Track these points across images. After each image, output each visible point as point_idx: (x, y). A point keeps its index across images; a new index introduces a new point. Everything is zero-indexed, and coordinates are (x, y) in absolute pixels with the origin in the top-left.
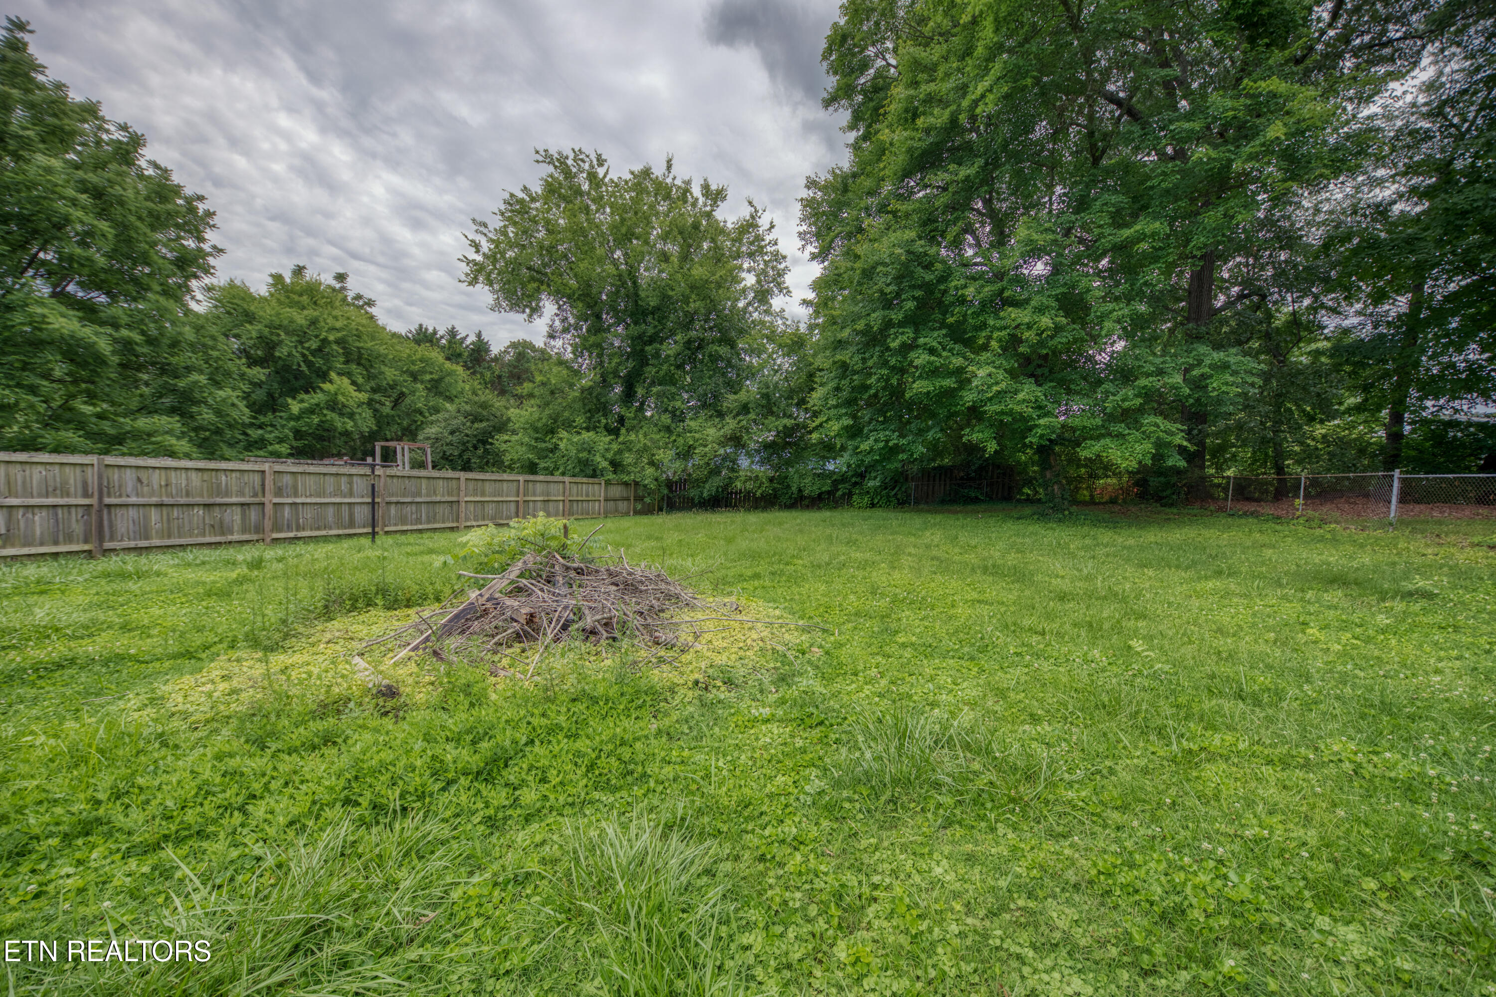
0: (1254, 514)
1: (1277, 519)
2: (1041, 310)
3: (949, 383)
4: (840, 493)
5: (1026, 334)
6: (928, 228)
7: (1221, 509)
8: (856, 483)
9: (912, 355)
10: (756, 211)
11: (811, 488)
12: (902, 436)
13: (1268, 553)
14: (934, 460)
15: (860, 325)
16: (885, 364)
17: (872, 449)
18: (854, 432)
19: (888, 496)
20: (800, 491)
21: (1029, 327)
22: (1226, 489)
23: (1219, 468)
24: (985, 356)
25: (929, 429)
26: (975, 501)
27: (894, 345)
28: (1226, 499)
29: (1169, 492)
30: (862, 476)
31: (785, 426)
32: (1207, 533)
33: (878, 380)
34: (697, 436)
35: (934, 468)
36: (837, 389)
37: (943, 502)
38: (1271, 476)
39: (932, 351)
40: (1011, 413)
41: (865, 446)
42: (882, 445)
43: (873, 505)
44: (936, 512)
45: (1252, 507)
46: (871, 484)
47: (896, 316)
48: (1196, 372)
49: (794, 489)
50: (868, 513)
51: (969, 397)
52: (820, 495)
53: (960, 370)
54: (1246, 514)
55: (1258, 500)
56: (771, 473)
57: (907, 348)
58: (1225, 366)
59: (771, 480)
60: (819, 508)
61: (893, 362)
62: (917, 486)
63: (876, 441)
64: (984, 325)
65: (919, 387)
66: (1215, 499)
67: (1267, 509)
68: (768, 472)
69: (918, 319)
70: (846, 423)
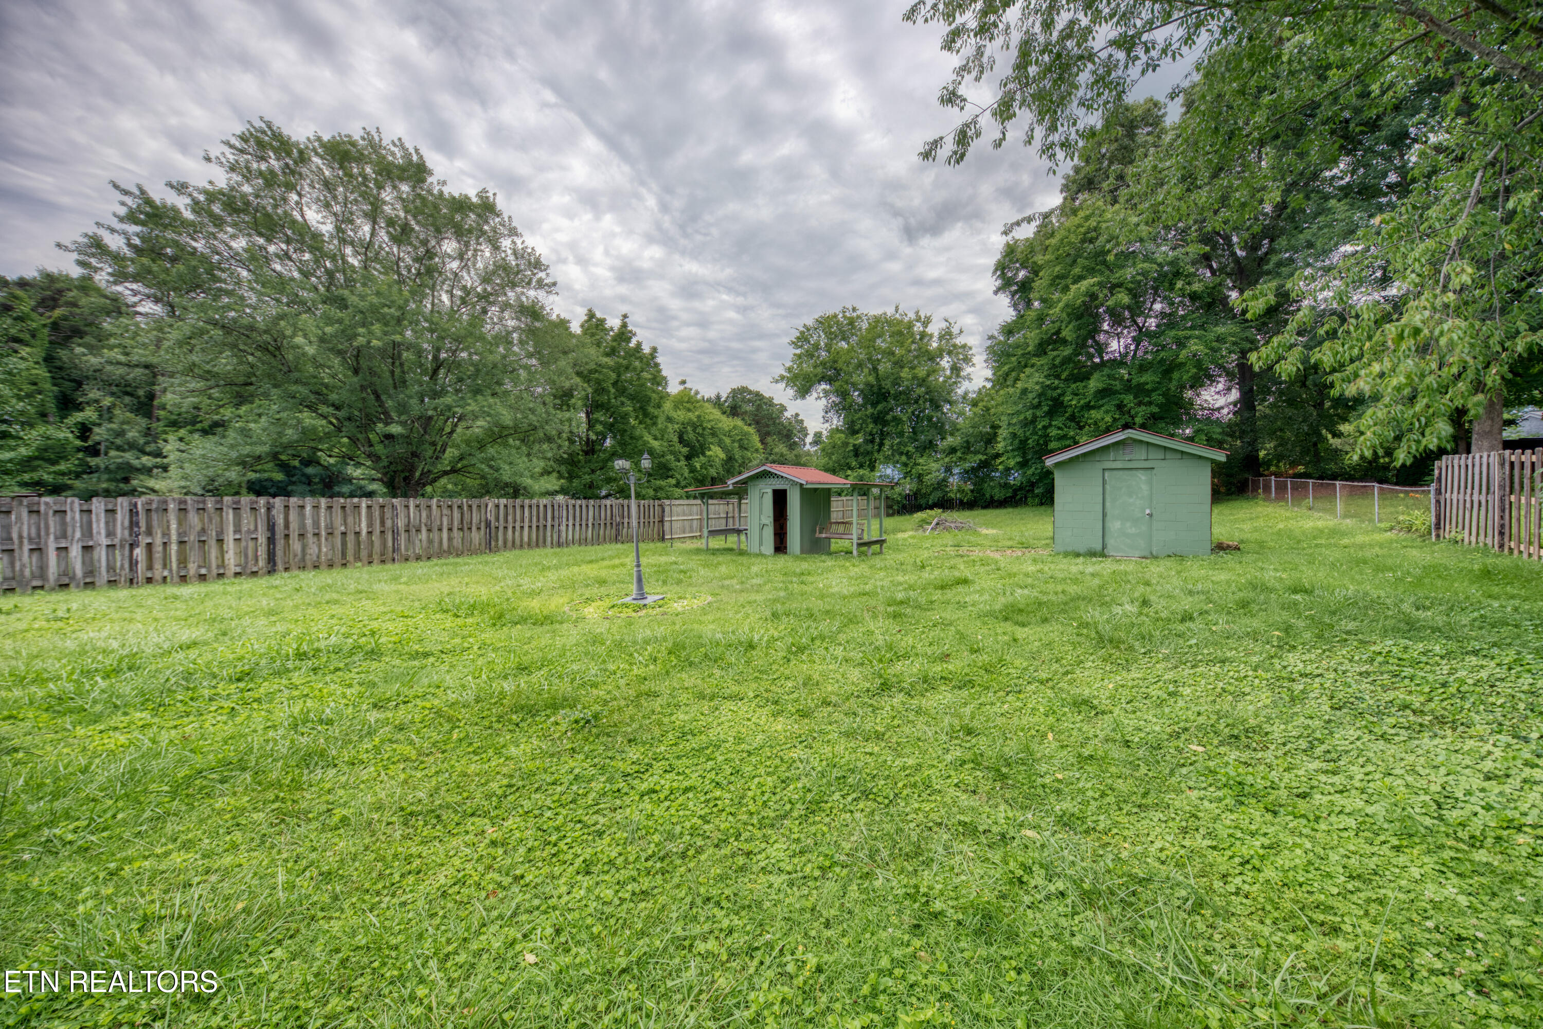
2: (1107, 412)
4: (1018, 497)
11: (999, 494)
15: (1022, 417)
18: (1024, 464)
31: (980, 460)
34: (925, 467)
36: (1012, 443)
41: (1030, 472)
43: (1042, 504)
46: (1038, 490)
49: (988, 496)
52: (1005, 498)
53: (1073, 438)
56: (971, 487)
57: (1045, 428)
59: (973, 491)
60: (1005, 506)
68: (969, 486)
69: (1051, 414)
70: (1019, 459)
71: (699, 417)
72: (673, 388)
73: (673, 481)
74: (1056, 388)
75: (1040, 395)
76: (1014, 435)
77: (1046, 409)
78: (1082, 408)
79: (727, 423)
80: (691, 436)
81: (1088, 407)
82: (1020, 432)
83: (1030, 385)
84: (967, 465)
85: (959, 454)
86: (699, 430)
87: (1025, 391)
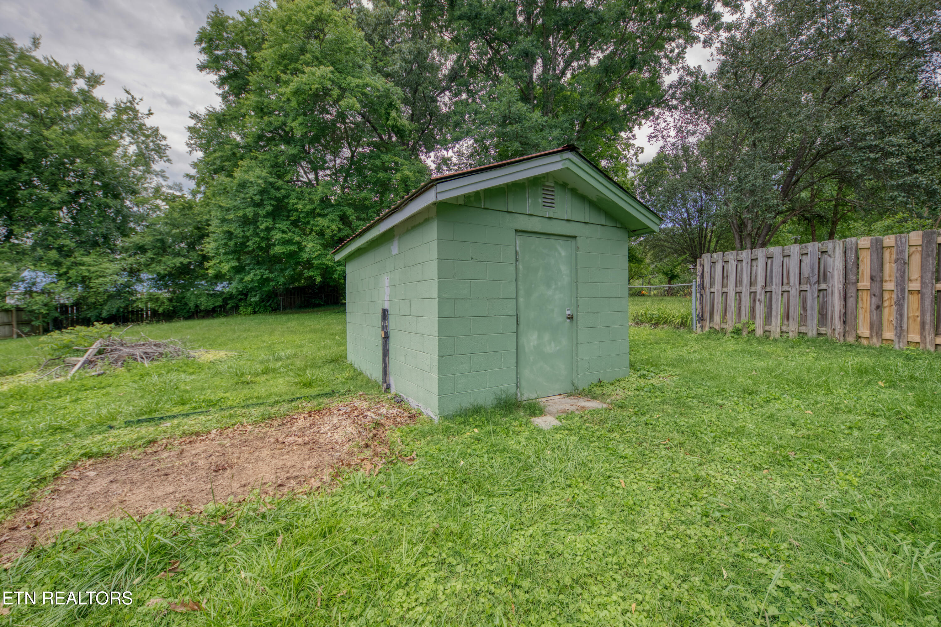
2: (332, 221)
3: (293, 248)
4: (229, 306)
5: (327, 231)
6: (275, 170)
8: (241, 300)
9: (273, 233)
11: (205, 303)
12: (271, 272)
14: (293, 283)
15: (240, 213)
16: (257, 234)
17: (252, 280)
18: (239, 270)
19: (265, 306)
20: (197, 306)
21: (328, 227)
24: (310, 237)
25: (286, 269)
26: (319, 305)
27: (262, 227)
30: (246, 295)
31: (181, 263)
33: (254, 243)
34: (93, 269)
35: (293, 288)
36: (226, 244)
37: (300, 307)
39: (284, 232)
40: (324, 264)
41: (248, 278)
42: (259, 277)
43: (255, 312)
44: (297, 313)
46: (253, 299)
47: (262, 212)
49: (192, 305)
50: (252, 317)
51: (305, 256)
52: (214, 308)
53: (299, 243)
56: (168, 295)
57: (268, 229)
59: (170, 300)
60: (214, 317)
61: (262, 235)
62: (283, 299)
63: (255, 275)
64: (308, 223)
65: (278, 249)
68: (164, 294)
69: (274, 215)
70: (234, 264)
74: (278, 189)
75: (262, 192)
76: (230, 235)
77: (269, 208)
78: (308, 214)
81: (312, 214)
82: (238, 232)
83: (251, 177)
84: (161, 269)
85: (150, 254)
87: (243, 185)
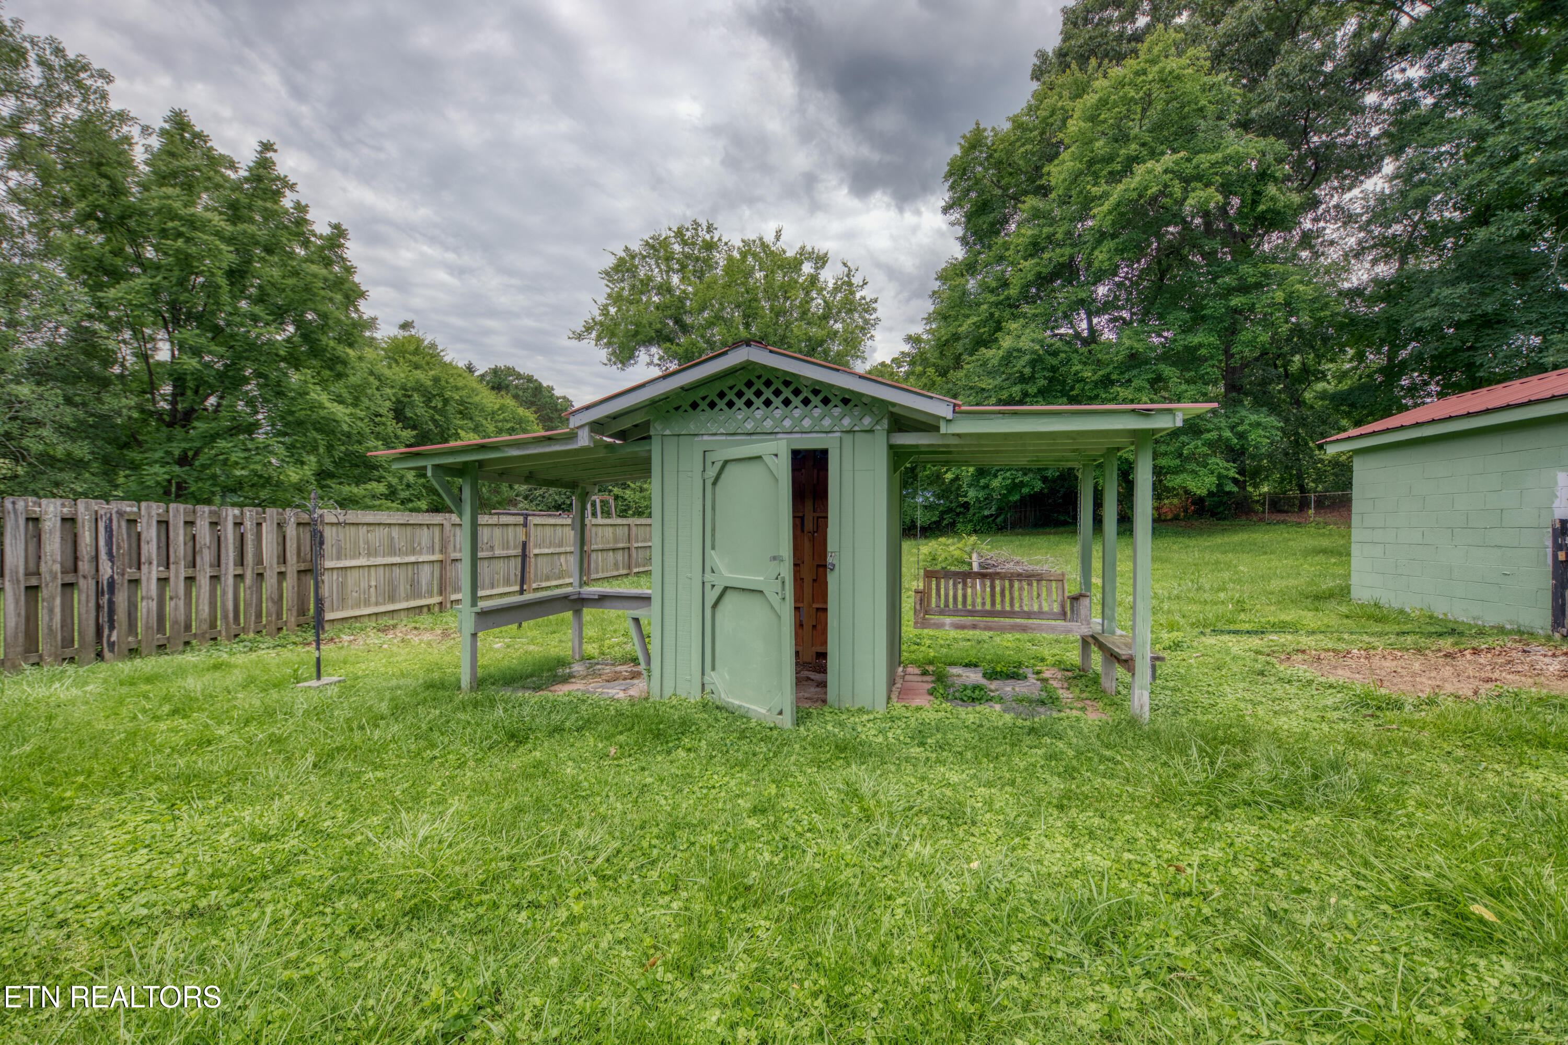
0: (1284, 522)
1: (1299, 524)
7: (1261, 520)
8: (959, 514)
10: (850, 270)
11: (922, 519)
13: (1291, 543)
20: (912, 522)
22: (1263, 504)
23: (1256, 486)
26: (1064, 523)
28: (1264, 512)
29: (1221, 509)
30: (967, 508)
32: (1254, 536)
37: (1037, 526)
38: (1294, 493)
45: (1282, 517)
46: (986, 513)
48: (1240, 428)
52: (930, 524)
54: (1278, 523)
55: (1286, 512)
58: (1258, 424)
62: (1013, 513)
66: (1256, 513)
67: (1292, 518)
71: (436, 380)
72: (386, 332)
73: (381, 488)
75: (1036, 362)
79: (489, 399)
80: (419, 409)
83: (1024, 343)
86: (437, 403)
87: (1010, 356)
